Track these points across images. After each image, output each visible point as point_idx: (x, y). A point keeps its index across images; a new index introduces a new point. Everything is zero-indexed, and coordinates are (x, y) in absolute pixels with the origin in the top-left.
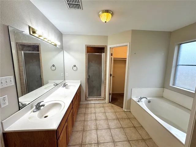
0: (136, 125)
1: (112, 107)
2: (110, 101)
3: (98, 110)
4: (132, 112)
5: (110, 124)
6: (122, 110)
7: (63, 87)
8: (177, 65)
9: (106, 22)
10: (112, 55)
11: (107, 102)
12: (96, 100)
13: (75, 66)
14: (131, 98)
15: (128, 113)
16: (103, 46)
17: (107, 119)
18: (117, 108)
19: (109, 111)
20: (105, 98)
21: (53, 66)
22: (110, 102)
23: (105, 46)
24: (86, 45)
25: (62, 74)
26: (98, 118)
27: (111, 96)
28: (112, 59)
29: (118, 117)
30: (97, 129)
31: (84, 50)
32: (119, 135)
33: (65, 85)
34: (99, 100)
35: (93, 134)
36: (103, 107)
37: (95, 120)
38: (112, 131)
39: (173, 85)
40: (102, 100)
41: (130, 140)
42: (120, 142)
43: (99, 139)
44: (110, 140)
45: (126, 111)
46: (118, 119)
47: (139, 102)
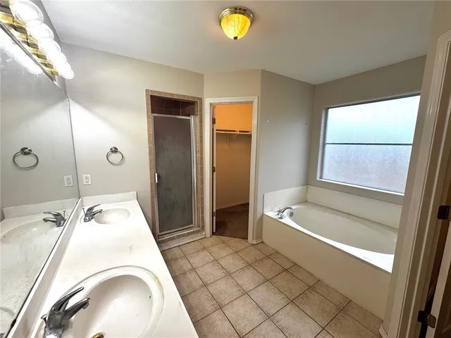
0: (287, 266)
1: (224, 242)
2: (214, 231)
3: (197, 260)
4: (267, 243)
5: (240, 282)
6: (247, 244)
7: (85, 220)
8: (324, 144)
9: (236, 38)
10: (214, 121)
11: (208, 235)
12: (183, 235)
13: (115, 150)
14: (263, 214)
15: (260, 246)
16: (194, 98)
17: (229, 274)
18: (235, 243)
19: (223, 253)
20: (203, 227)
21: (26, 154)
22: (213, 233)
23: (199, 98)
24: (147, 91)
25: (68, 179)
26: (209, 279)
27: (214, 218)
28: (215, 132)
29: (249, 260)
30: (220, 307)
31: (143, 104)
32: (270, 299)
33: (91, 214)
34: (189, 234)
35: (219, 323)
36: (204, 248)
37: (202, 286)
38: (254, 295)
39: (321, 178)
40: (197, 232)
41: (293, 298)
42: (281, 312)
43: (237, 328)
44: (261, 317)
45: (254, 243)
46: (249, 265)
47: (281, 218)
